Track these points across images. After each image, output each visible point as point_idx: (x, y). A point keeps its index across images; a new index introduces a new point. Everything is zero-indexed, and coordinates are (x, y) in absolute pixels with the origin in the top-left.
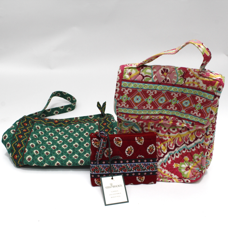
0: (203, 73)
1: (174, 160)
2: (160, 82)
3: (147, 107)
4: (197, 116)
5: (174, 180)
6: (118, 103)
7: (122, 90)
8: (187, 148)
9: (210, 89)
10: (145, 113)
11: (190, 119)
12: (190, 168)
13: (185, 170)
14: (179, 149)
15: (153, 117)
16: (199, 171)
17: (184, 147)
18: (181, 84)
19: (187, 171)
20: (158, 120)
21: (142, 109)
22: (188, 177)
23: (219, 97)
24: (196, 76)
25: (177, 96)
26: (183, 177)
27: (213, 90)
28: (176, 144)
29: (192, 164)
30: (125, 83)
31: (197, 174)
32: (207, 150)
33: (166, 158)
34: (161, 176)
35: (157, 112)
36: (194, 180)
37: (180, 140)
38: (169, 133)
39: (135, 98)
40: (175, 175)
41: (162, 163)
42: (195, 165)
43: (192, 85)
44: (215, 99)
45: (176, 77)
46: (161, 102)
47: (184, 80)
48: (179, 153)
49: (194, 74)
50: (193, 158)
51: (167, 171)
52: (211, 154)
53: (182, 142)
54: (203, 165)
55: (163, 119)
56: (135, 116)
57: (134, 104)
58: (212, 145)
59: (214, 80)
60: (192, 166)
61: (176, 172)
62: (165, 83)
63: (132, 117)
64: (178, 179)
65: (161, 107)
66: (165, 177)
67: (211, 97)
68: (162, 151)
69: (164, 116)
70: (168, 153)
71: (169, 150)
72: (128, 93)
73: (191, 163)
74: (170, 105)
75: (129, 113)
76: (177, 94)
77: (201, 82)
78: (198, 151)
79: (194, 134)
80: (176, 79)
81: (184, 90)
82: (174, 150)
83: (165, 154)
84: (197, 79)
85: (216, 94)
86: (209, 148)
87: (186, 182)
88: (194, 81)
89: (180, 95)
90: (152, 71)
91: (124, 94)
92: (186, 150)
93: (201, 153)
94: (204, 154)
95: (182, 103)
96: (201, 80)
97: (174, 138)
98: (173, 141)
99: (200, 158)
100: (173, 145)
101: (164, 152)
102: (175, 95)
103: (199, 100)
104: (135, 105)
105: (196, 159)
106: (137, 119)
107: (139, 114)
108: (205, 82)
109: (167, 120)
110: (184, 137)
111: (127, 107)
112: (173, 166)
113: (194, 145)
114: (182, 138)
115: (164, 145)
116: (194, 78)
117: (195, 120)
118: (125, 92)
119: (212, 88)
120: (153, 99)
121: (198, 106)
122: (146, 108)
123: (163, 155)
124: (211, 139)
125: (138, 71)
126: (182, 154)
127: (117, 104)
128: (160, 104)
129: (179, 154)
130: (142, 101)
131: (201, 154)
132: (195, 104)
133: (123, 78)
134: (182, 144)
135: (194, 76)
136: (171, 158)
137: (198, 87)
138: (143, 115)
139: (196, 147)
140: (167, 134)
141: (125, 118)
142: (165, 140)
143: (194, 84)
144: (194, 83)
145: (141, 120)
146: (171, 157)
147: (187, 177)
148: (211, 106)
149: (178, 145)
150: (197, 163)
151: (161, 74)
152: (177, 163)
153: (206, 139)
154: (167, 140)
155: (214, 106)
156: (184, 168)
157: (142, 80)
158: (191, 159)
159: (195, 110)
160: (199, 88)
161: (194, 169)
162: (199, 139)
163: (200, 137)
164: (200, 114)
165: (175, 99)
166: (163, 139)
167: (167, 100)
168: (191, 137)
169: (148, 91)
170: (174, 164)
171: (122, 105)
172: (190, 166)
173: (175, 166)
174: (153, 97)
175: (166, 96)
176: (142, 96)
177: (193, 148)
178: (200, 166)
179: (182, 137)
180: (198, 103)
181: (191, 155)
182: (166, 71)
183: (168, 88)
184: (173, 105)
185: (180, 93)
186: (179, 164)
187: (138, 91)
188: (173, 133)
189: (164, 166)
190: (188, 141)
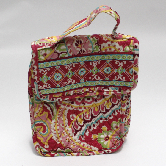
0: (116, 36)
1: (92, 131)
2: (76, 55)
3: (69, 82)
4: (122, 80)
5: (94, 152)
6: (39, 85)
7: (40, 72)
8: (104, 117)
9: (127, 49)
10: (68, 89)
11: (116, 85)
12: (109, 138)
13: (104, 141)
14: (96, 119)
15: (78, 91)
16: (119, 139)
17: (101, 116)
18: (97, 52)
19: (106, 141)
20: (83, 93)
21: (65, 86)
22: (108, 146)
23: (138, 55)
24: (110, 39)
25: (97, 65)
26: (103, 148)
27: (131, 50)
28: (93, 115)
29: (111, 133)
30: (42, 65)
31: (117, 142)
32: (124, 115)
33: (84, 131)
34: (81, 150)
35: (80, 85)
36: (115, 149)
37: (96, 110)
38: (84, 104)
39: (55, 76)
40: (94, 147)
41: (80, 136)
42: (114, 133)
43: (108, 50)
44: (135, 59)
45: (91, 46)
46: (82, 74)
47: (100, 47)
48: (96, 123)
49: (108, 39)
50: (111, 127)
51: (86, 144)
52: (129, 120)
53: (98, 112)
54: (122, 133)
55: (88, 92)
56: (59, 94)
57: (55, 82)
58: (129, 110)
59: (128, 39)
60: (111, 135)
61: (95, 143)
62: (81, 54)
63: (56, 96)
64: (98, 150)
65: (83, 79)
66: (84, 150)
67: (131, 58)
68: (79, 123)
69: (88, 88)
70: (85, 125)
71: (85, 122)
72: (47, 73)
73: (109, 133)
74: (92, 75)
75: (52, 92)
76: (96, 63)
77: (117, 44)
78: (116, 119)
79: (110, 101)
80: (91, 48)
81: (102, 57)
82: (90, 121)
83: (82, 126)
84: (112, 42)
85: (134, 53)
86: (126, 113)
87: (107, 152)
88: (109, 45)
89: (99, 63)
90: (66, 47)
91: (43, 74)
92: (103, 120)
93: (119, 119)
94: (122, 121)
95: (104, 70)
96: (116, 42)
97: (89, 108)
98: (89, 112)
99: (118, 126)
100: (89, 116)
101: (80, 124)
102: (94, 64)
103: (119, 64)
104: (56, 84)
105: (114, 127)
106: (62, 97)
107: (63, 91)
108: (120, 43)
109: (93, 91)
110: (100, 106)
111: (49, 87)
112: (92, 137)
113: (111, 113)
114: (98, 108)
115: (80, 117)
116: (109, 43)
117: (121, 85)
118: (44, 72)
119: (129, 48)
120: (73, 73)
121: (120, 70)
122: (68, 84)
123: (79, 127)
124: (128, 104)
125: (53, 50)
126: (99, 125)
127: (39, 87)
128: (82, 76)
129: (97, 125)
130: (62, 77)
131: (119, 121)
132: (117, 69)
133: (39, 61)
134: (98, 114)
135: (108, 41)
136: (88, 130)
137: (115, 50)
138: (67, 91)
139: (114, 114)
140: (82, 105)
141: (50, 99)
142: (80, 111)
143: (110, 49)
144: (110, 47)
145: (67, 97)
146: (88, 128)
147: (107, 148)
148: (133, 67)
149: (94, 115)
150: (116, 131)
151: (76, 47)
152: (95, 134)
153: (123, 104)
154: (83, 111)
155: (135, 66)
156: (103, 138)
157: (58, 57)
158: (110, 128)
159: (118, 75)
160: (116, 52)
161: (113, 137)
162: (116, 105)
163: (116, 103)
164: (124, 78)
165: (95, 68)
166: (78, 110)
167: (87, 71)
168: (108, 105)
169: (67, 66)
170: (92, 136)
171: (44, 86)
172: (109, 136)
173: (93, 137)
174: (72, 70)
175: (85, 67)
176: (62, 72)
177: (110, 116)
178: (119, 134)
179: (98, 106)
180: (119, 67)
181: (108, 124)
182: (79, 42)
183: (85, 59)
184: (94, 74)
185: (99, 61)
186: (97, 135)
187: (56, 68)
188: (89, 103)
189: (82, 138)
190: (104, 109)
